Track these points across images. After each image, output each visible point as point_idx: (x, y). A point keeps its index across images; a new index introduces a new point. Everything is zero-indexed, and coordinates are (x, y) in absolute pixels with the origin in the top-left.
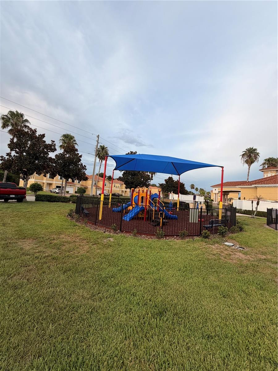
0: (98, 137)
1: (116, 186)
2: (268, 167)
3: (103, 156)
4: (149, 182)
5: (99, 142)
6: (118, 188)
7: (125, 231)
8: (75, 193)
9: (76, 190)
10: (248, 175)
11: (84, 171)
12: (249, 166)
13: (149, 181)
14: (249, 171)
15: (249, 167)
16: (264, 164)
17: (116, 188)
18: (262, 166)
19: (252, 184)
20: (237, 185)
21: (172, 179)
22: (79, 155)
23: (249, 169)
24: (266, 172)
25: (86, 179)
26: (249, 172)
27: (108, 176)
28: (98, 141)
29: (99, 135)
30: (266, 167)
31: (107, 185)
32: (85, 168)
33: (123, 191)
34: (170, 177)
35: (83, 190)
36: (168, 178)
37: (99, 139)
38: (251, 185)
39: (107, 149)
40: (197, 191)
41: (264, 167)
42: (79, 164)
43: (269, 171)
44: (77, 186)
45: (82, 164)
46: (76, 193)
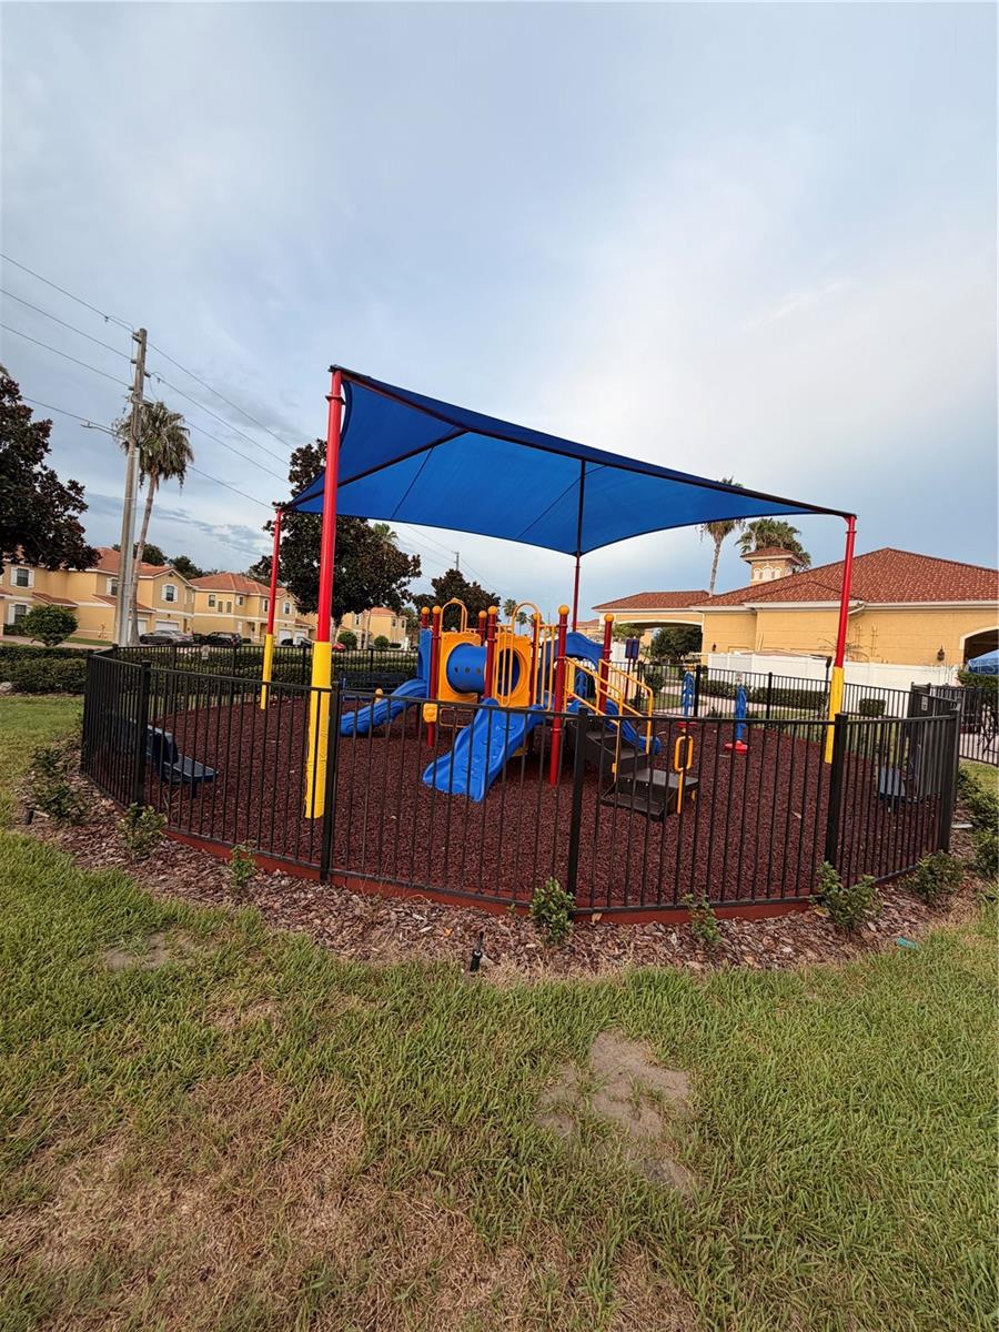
0: (141, 338)
1: (220, 603)
2: (758, 548)
3: (160, 457)
4: (405, 584)
5: (147, 368)
6: (229, 611)
7: (604, 913)
8: (5, 633)
9: (11, 621)
10: (714, 571)
11: (71, 512)
12: (718, 542)
13: (404, 579)
14: (717, 556)
15: (718, 546)
16: (747, 538)
17: (220, 610)
18: (741, 545)
19: (745, 601)
20: (694, 604)
21: (461, 580)
22: (35, 419)
23: (717, 552)
24: (759, 563)
25: (85, 559)
26: (716, 561)
27: (174, 558)
28: (140, 363)
29: (144, 332)
30: (753, 547)
31: (175, 597)
32: (74, 499)
33: (251, 624)
34: (451, 571)
35: (57, 617)
36: (443, 576)
37: (144, 350)
38: (741, 602)
39: (179, 423)
40: (523, 623)
41: (746, 548)
42: (35, 477)
43: (767, 563)
44: (12, 601)
45: (52, 476)
46: (13, 634)
